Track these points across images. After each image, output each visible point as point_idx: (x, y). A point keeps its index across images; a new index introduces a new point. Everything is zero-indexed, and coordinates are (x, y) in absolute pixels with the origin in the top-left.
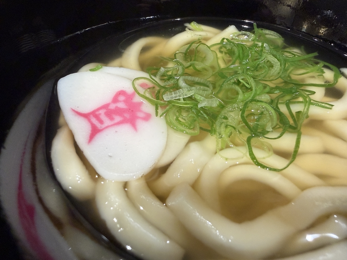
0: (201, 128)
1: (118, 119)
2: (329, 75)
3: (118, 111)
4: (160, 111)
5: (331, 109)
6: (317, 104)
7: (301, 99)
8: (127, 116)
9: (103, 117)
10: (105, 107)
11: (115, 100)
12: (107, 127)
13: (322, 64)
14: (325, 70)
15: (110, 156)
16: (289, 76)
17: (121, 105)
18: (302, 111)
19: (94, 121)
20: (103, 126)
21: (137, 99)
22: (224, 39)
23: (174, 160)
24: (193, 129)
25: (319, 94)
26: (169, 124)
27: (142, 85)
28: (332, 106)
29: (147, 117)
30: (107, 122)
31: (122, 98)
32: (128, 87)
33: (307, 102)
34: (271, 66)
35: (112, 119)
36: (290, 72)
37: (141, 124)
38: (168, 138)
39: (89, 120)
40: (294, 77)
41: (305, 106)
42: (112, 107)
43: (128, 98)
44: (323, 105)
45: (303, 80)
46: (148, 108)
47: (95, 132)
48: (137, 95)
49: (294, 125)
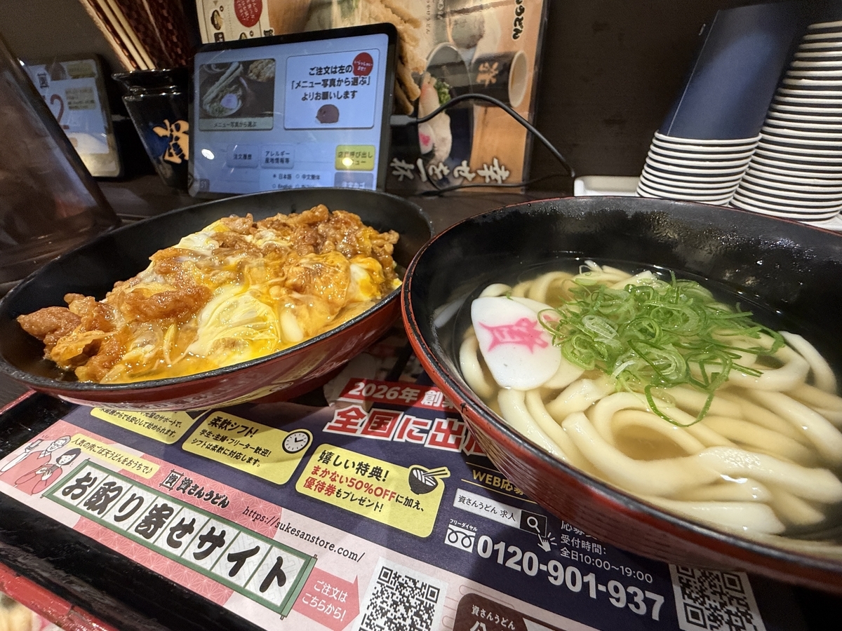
0: (596, 366)
1: (518, 339)
2: (766, 341)
3: (520, 334)
4: (557, 341)
5: (759, 376)
6: (742, 369)
7: (719, 361)
8: (526, 339)
9: (505, 333)
10: (509, 327)
11: (519, 323)
12: (507, 342)
13: (759, 328)
14: (762, 335)
15: (506, 366)
16: (709, 335)
17: (523, 330)
18: (721, 373)
19: (497, 335)
20: (505, 340)
21: (539, 328)
22: (629, 285)
23: (568, 386)
24: (589, 364)
25: (748, 360)
26: (564, 355)
27: (546, 317)
28: (761, 373)
29: (544, 345)
30: (508, 338)
31: (525, 324)
32: (532, 317)
33: (727, 364)
34: (686, 320)
35: (513, 338)
36: (712, 331)
37: (537, 349)
38: (560, 367)
39: (493, 334)
40: (715, 337)
41: (724, 368)
42: (516, 329)
43: (531, 325)
44: (749, 371)
45: (729, 342)
46: (547, 337)
47: (496, 343)
48: (539, 324)
49: (704, 384)
